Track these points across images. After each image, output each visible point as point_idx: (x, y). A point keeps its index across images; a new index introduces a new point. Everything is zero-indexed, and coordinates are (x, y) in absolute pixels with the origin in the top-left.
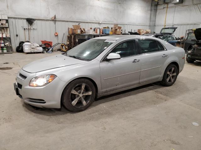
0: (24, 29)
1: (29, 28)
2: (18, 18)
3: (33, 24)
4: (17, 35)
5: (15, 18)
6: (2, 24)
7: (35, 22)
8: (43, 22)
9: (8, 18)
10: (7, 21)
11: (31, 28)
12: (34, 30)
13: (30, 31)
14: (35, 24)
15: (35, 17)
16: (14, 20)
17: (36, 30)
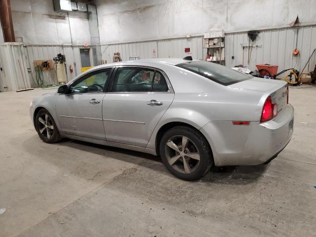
0: (244, 47)
1: (251, 45)
2: (238, 33)
3: (257, 38)
4: (233, 58)
5: (234, 34)
6: (214, 44)
7: (260, 35)
8: (275, 33)
9: (226, 34)
10: (223, 39)
11: (254, 45)
12: (258, 49)
13: (252, 50)
14: (260, 38)
15: (261, 27)
16: (232, 36)
17: (261, 47)
